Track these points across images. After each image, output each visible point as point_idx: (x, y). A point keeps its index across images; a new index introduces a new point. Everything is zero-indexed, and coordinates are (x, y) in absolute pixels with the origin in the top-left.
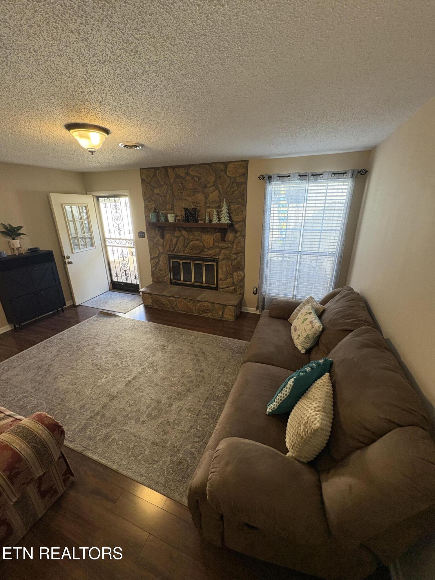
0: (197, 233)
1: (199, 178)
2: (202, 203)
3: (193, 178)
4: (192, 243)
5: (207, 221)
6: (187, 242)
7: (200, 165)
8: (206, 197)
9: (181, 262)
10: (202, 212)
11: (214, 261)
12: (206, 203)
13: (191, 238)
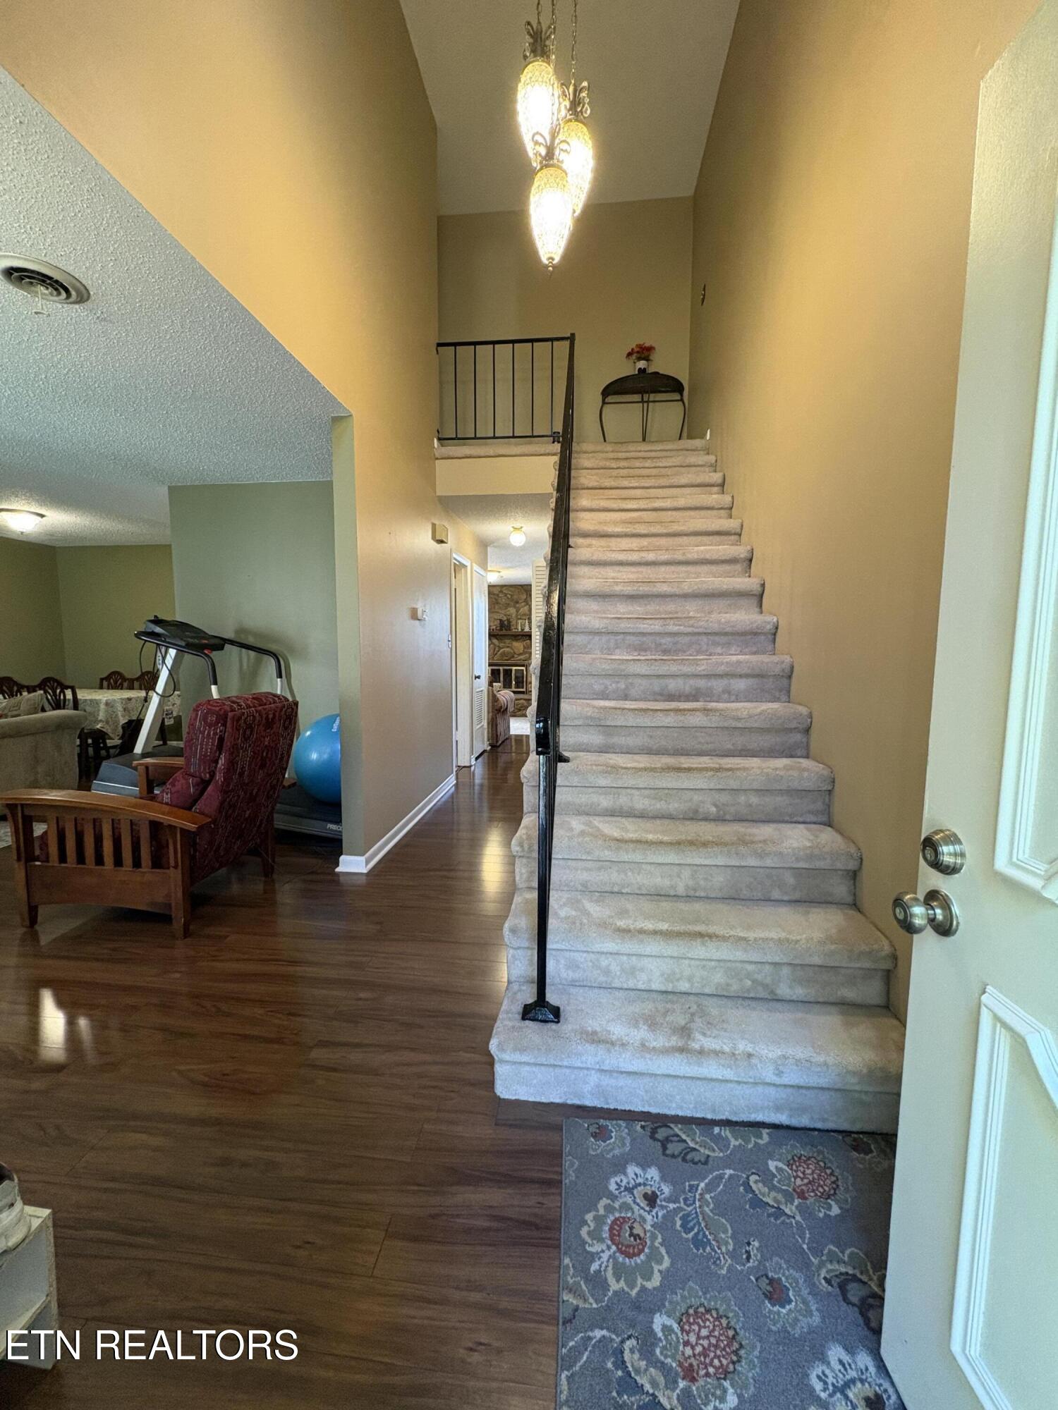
0: (508, 641)
1: (512, 596)
2: (514, 616)
3: (506, 595)
4: (502, 650)
5: (520, 630)
6: (497, 649)
7: (511, 586)
8: (517, 611)
9: (501, 668)
10: (514, 622)
11: (523, 666)
12: (517, 616)
13: (501, 645)
